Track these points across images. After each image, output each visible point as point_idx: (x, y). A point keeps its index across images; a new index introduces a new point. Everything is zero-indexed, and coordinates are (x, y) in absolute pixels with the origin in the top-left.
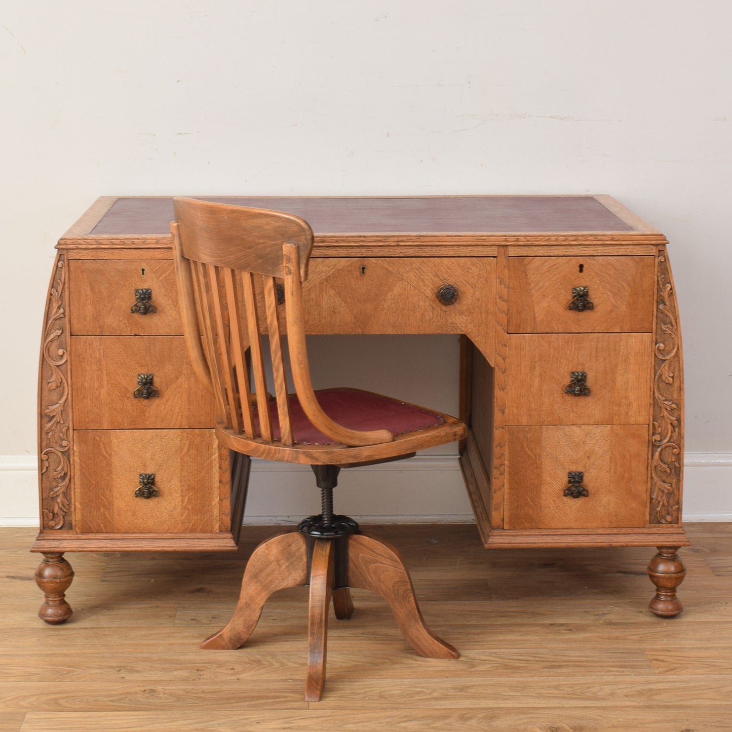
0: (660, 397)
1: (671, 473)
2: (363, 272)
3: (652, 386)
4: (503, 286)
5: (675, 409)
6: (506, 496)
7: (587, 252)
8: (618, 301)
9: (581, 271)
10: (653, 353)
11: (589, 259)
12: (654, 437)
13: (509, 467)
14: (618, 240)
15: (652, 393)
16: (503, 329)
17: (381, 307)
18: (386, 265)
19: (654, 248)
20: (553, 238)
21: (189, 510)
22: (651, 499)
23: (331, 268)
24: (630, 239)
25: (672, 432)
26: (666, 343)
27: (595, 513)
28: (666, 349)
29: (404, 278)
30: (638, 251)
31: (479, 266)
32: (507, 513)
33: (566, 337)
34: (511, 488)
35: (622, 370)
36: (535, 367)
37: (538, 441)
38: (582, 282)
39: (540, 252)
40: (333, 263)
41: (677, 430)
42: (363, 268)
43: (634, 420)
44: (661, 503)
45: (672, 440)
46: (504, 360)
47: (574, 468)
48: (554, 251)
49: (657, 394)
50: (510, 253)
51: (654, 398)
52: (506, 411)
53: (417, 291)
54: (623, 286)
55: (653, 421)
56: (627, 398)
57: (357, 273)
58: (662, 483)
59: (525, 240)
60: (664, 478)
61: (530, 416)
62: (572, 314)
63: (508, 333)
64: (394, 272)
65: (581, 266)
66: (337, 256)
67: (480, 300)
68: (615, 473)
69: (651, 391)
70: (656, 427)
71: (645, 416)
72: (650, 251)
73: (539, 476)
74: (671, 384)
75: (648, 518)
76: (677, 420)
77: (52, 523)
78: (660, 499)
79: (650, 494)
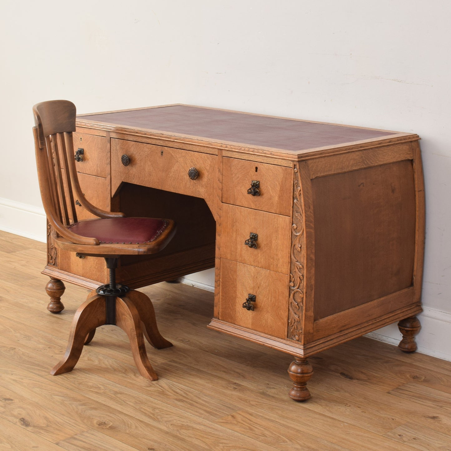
0: (294, 259)
1: (299, 309)
2: (162, 155)
3: (290, 251)
4: (220, 173)
5: (301, 268)
6: (220, 300)
7: (259, 160)
8: (274, 193)
9: (256, 171)
10: (291, 229)
11: (260, 164)
12: (290, 284)
13: (222, 283)
14: (273, 155)
15: (290, 254)
16: (220, 199)
17: (169, 175)
18: (171, 152)
19: (292, 163)
20: (243, 149)
21: (96, 269)
22: (288, 323)
23: (149, 149)
24: (279, 155)
25: (300, 283)
26: (298, 225)
27: (261, 322)
28: (298, 229)
29: (179, 161)
30: (284, 163)
31: (210, 159)
32: (220, 310)
33: (249, 210)
34: (222, 296)
35: (275, 237)
36: (234, 226)
37: (235, 272)
38: (255, 178)
39: (237, 156)
40: (150, 147)
41: (302, 282)
42: (162, 152)
43: (280, 270)
44: (293, 327)
45: (300, 288)
46: (220, 218)
47: (252, 292)
48: (244, 156)
49: (292, 256)
50: (223, 154)
51: (291, 258)
52: (221, 249)
53: (184, 169)
54: (276, 184)
55: (290, 273)
56: (277, 255)
57: (160, 154)
58: (294, 314)
59: (230, 147)
60: (296, 311)
61: (232, 254)
62: (250, 196)
63: (222, 202)
64: (174, 156)
65: (256, 168)
66: (151, 143)
67: (211, 180)
68: (271, 300)
69: (289, 254)
70: (292, 277)
71: (286, 268)
72: (290, 164)
73: (235, 292)
74: (300, 252)
75: (286, 334)
76: (303, 276)
77: (51, 261)
78: (293, 324)
79: (288, 319)
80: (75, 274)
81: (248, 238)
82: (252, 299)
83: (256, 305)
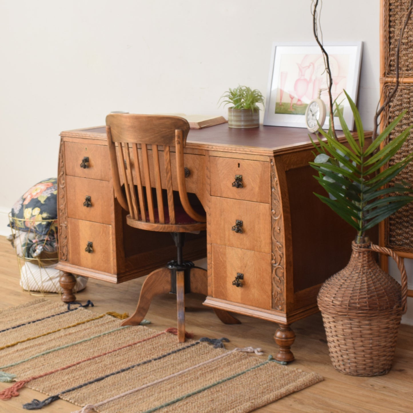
0: (275, 240)
1: (281, 282)
3: (270, 233)
4: (208, 171)
5: (281, 247)
6: (213, 280)
7: (240, 157)
8: (255, 185)
9: (239, 167)
10: (270, 215)
11: (242, 161)
12: (272, 261)
13: (214, 265)
14: (253, 152)
15: (271, 236)
16: (209, 193)
19: (269, 158)
20: (226, 148)
21: (103, 261)
22: (272, 295)
25: (280, 260)
26: (276, 210)
27: (249, 297)
28: (276, 213)
30: (262, 158)
31: (199, 159)
32: (213, 289)
33: (234, 201)
34: (214, 276)
35: (257, 222)
36: (222, 215)
37: (225, 254)
38: (239, 172)
39: (221, 155)
41: (282, 259)
43: (263, 250)
44: (277, 298)
45: (281, 264)
46: (210, 209)
47: (240, 271)
48: (228, 155)
49: (273, 238)
50: (210, 154)
51: (272, 240)
52: (211, 235)
54: (256, 177)
55: (272, 252)
56: (260, 237)
58: (277, 288)
59: (215, 148)
60: (278, 285)
61: (221, 240)
62: (235, 189)
63: (211, 196)
65: (239, 164)
67: (200, 177)
68: (257, 277)
70: (273, 256)
71: (268, 248)
72: (267, 159)
73: (225, 272)
74: (279, 233)
75: (271, 305)
76: (283, 254)
77: (63, 257)
78: (276, 296)
79: (272, 292)
80: (85, 267)
81: (235, 224)
82: (240, 277)
83: (244, 282)
